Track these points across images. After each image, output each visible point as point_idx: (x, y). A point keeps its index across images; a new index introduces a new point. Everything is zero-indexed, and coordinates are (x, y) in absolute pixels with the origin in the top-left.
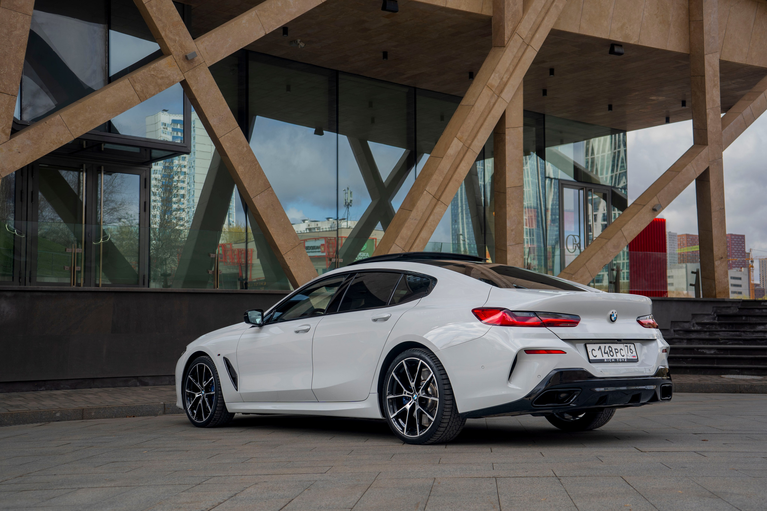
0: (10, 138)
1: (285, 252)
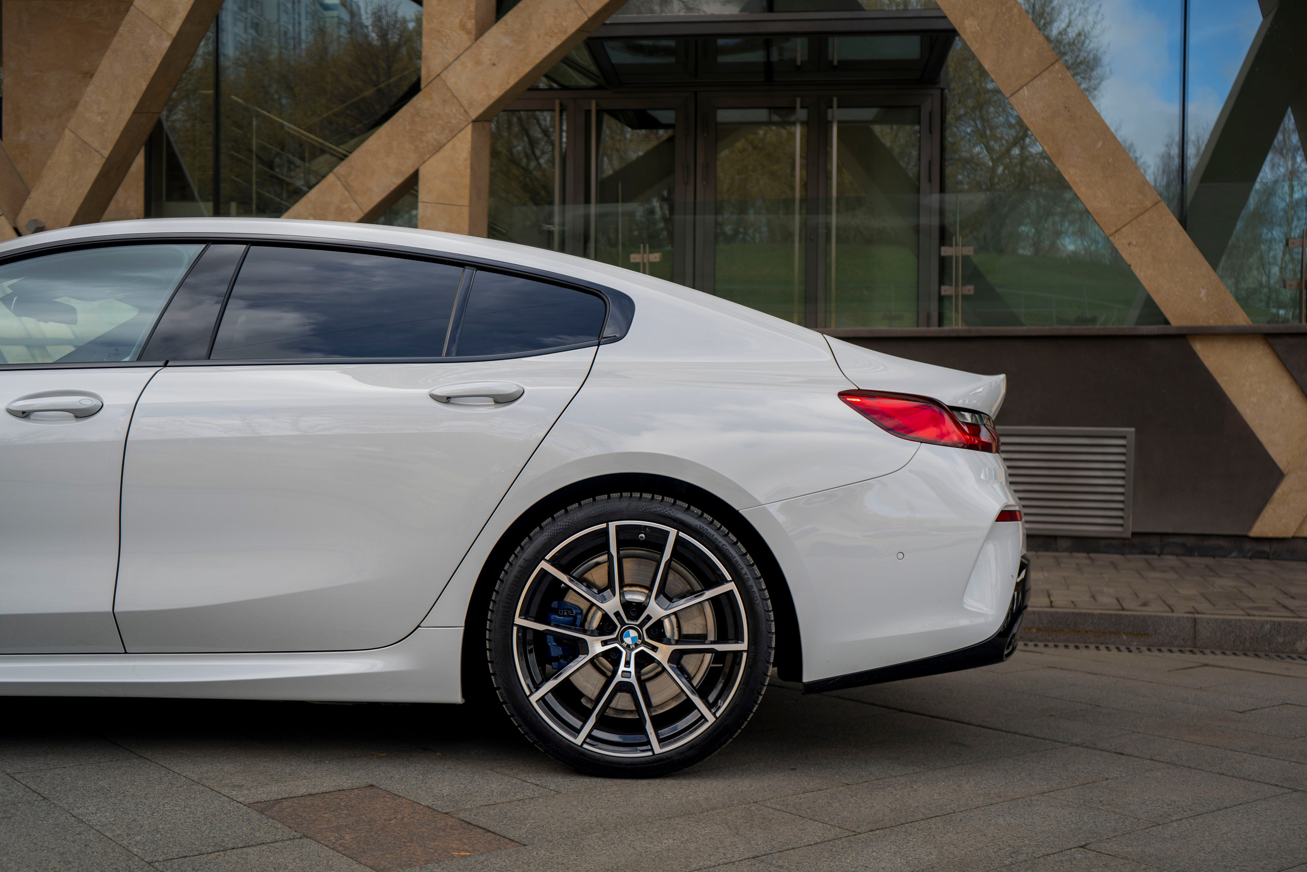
0: (477, 38)
1: (1113, 229)
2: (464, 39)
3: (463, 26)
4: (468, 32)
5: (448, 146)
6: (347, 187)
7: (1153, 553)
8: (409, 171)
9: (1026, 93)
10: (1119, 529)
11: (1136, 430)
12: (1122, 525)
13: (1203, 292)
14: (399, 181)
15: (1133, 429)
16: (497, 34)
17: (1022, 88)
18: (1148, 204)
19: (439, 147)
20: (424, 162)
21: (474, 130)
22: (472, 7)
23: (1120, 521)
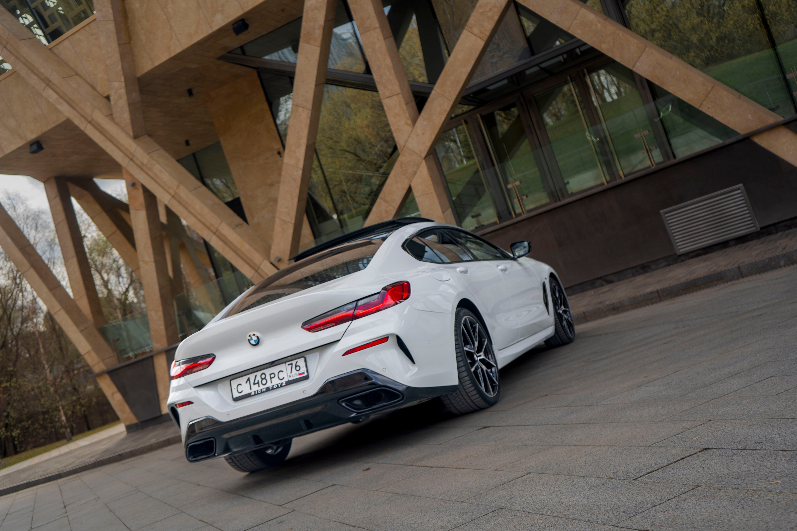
0: (414, 126)
1: (699, 105)
2: (408, 128)
3: (407, 124)
4: (409, 125)
5: (418, 172)
6: (386, 201)
7: (773, 233)
8: (407, 187)
9: (639, 64)
10: (754, 229)
11: (743, 185)
12: (754, 227)
13: (750, 116)
14: (404, 192)
15: (741, 185)
16: (421, 121)
17: (636, 63)
18: (709, 89)
19: (415, 173)
20: (411, 181)
21: (426, 162)
22: (408, 115)
23: (752, 225)
